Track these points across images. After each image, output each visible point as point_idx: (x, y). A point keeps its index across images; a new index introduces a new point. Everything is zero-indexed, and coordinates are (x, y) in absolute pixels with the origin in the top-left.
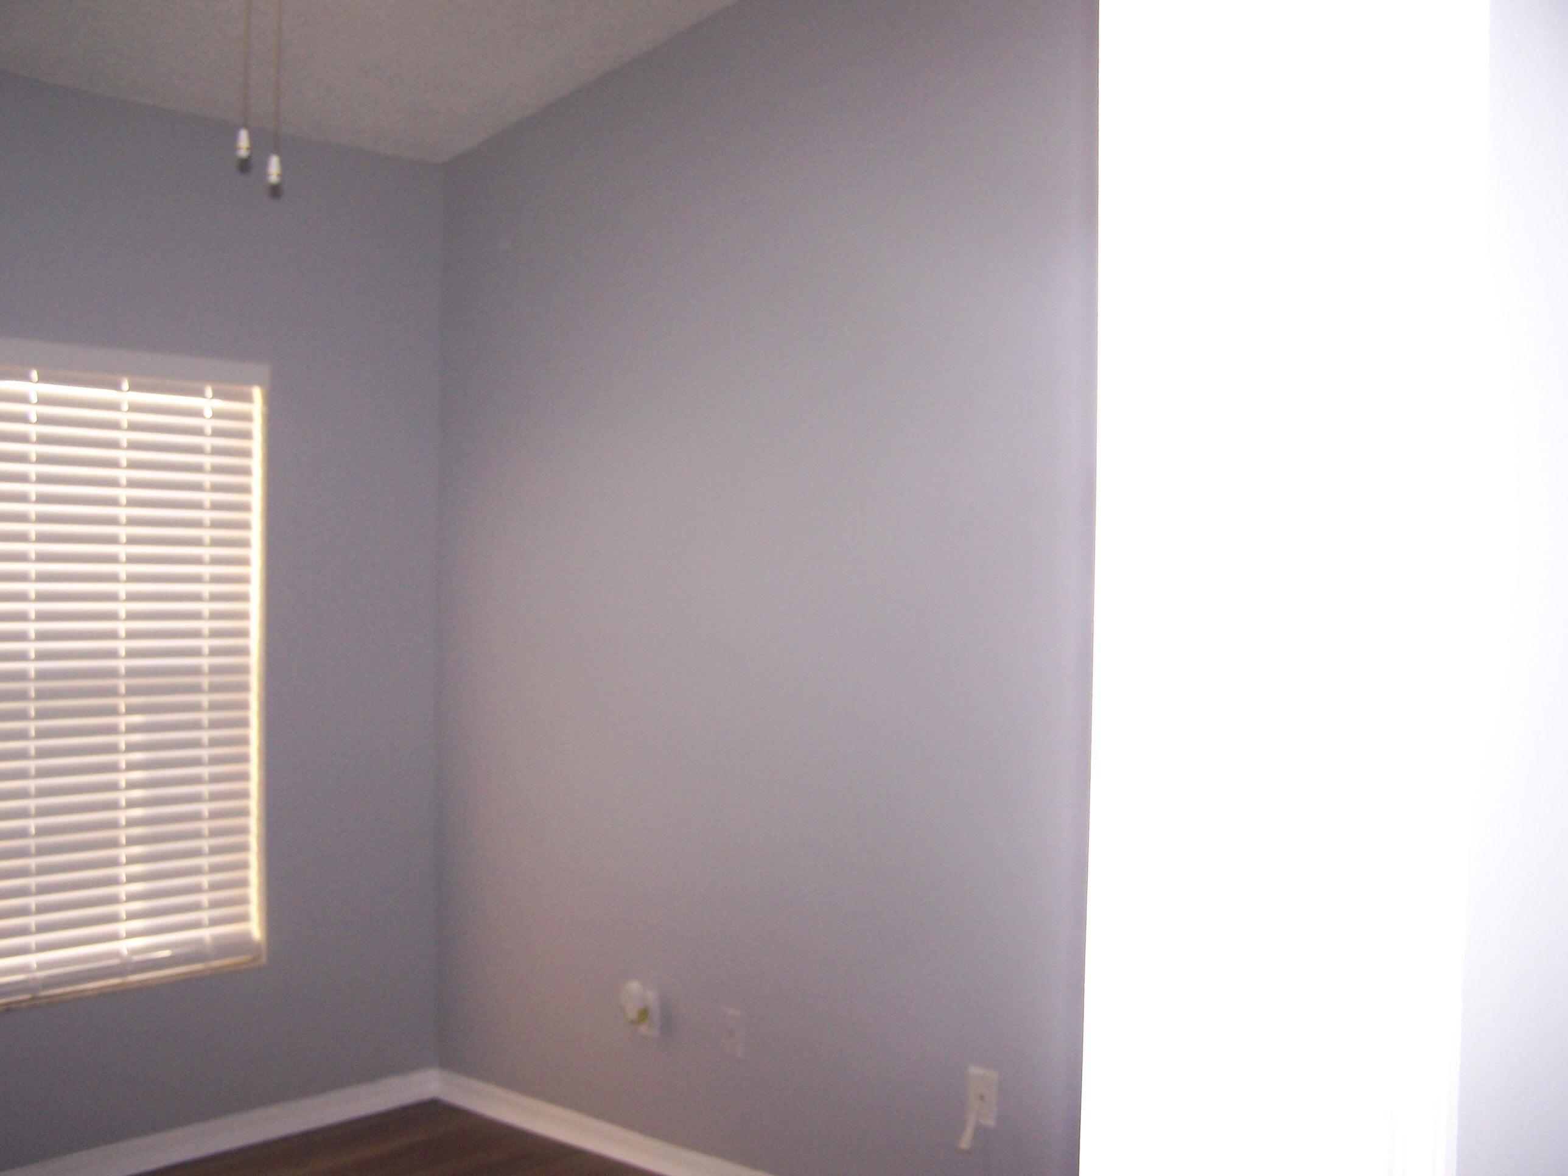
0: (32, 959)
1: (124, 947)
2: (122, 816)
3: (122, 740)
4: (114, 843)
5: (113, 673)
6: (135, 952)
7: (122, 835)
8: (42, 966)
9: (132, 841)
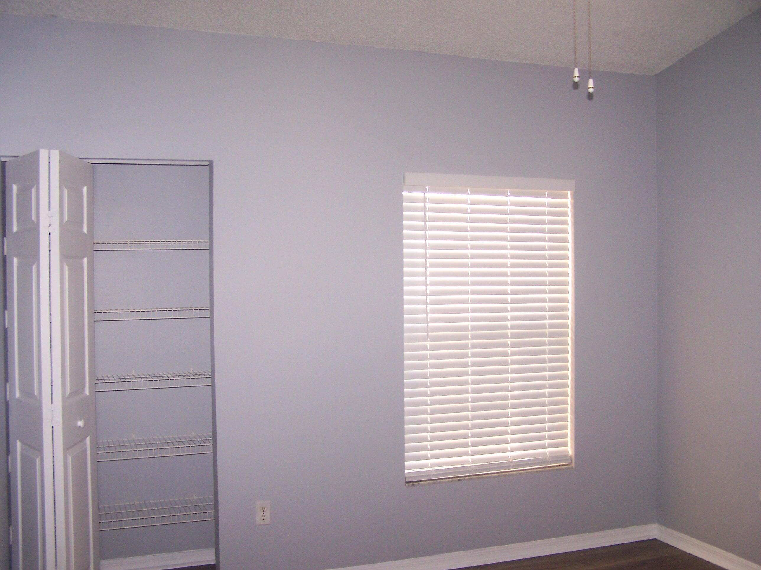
0: (469, 458)
4: (505, 407)
5: (505, 327)
6: (514, 457)
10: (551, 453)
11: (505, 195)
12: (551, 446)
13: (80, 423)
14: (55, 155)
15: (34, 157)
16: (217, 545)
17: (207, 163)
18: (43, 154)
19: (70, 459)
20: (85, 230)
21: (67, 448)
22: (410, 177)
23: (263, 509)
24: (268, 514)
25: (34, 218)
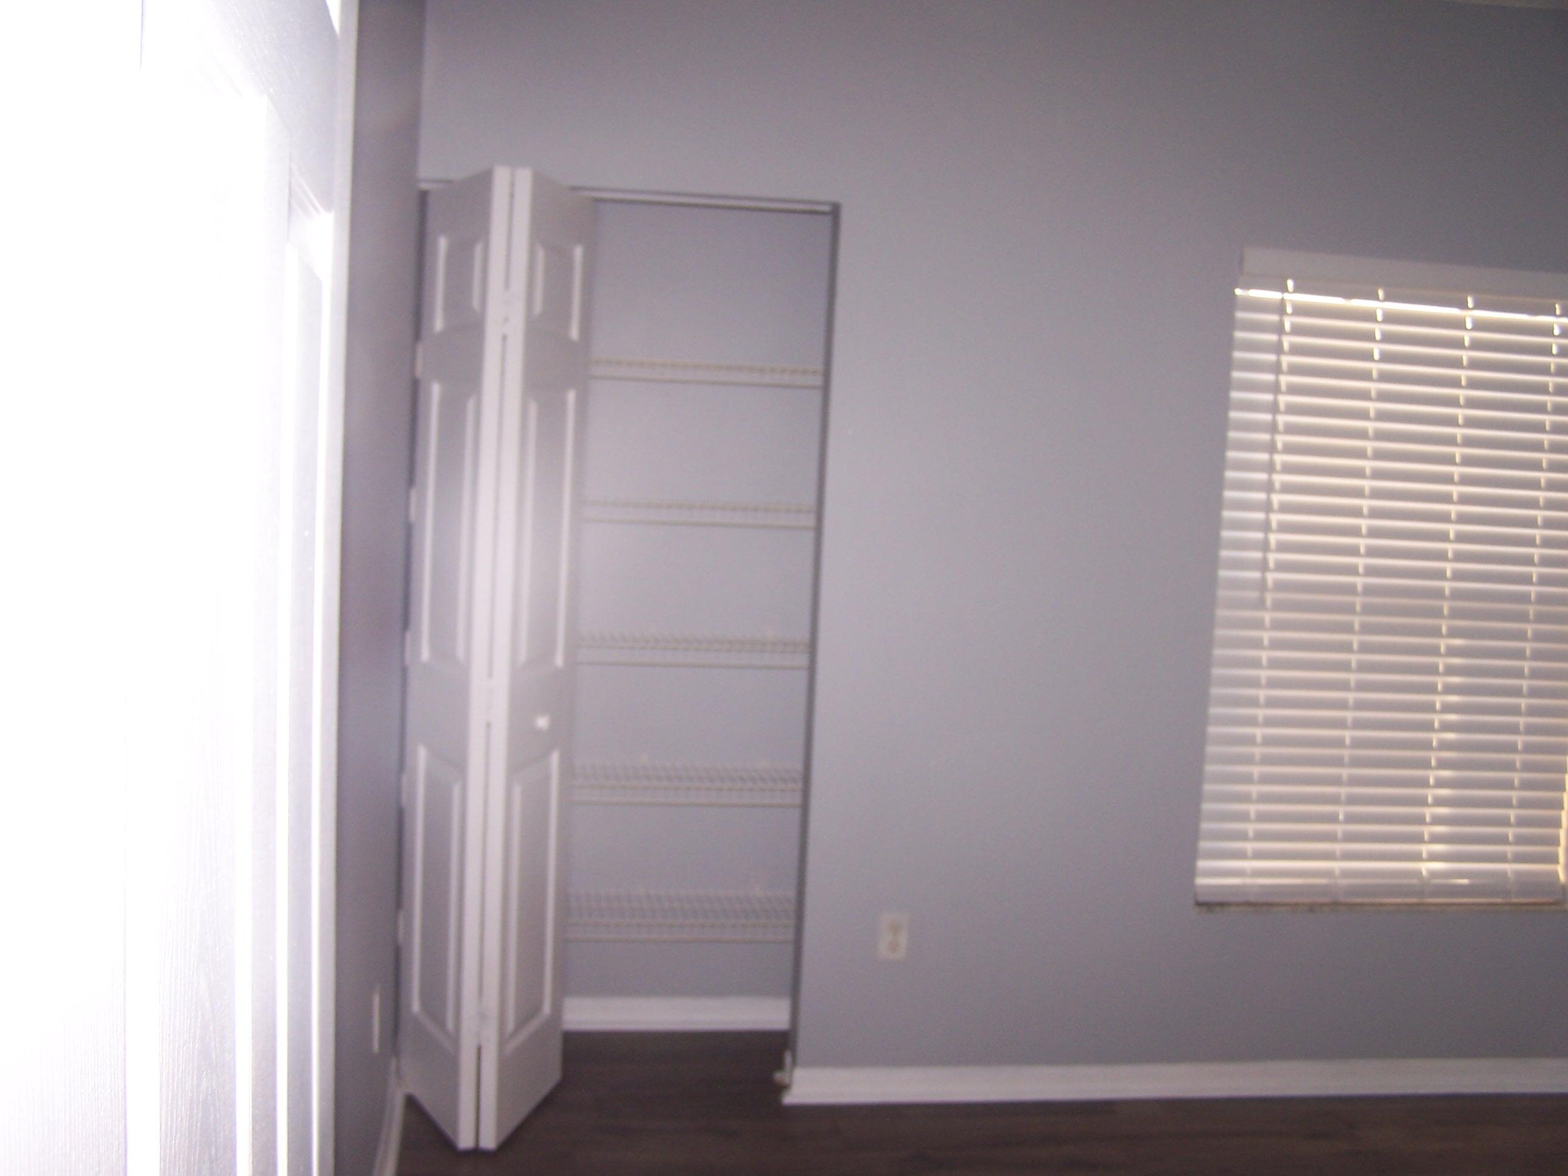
0: (1337, 866)
1: (1425, 867)
2: (1435, 738)
3: (1441, 663)
4: (1425, 764)
5: (1439, 594)
6: (1434, 874)
7: (1434, 757)
8: (1345, 874)
9: (1442, 765)
10: (1519, 874)
11: (1463, 306)
12: (1519, 858)
13: (542, 722)
14: (524, 178)
15: (482, 184)
16: (795, 992)
17: (826, 208)
18: (501, 177)
19: (517, 791)
20: (574, 333)
21: (514, 769)
22: (1255, 258)
23: (895, 929)
24: (903, 940)
25: (476, 304)
